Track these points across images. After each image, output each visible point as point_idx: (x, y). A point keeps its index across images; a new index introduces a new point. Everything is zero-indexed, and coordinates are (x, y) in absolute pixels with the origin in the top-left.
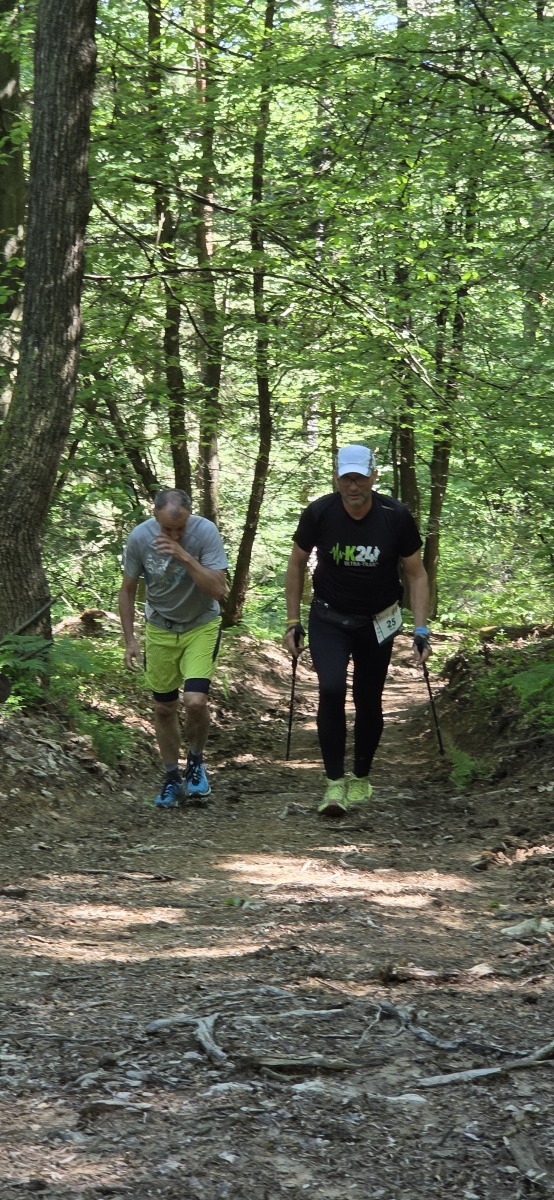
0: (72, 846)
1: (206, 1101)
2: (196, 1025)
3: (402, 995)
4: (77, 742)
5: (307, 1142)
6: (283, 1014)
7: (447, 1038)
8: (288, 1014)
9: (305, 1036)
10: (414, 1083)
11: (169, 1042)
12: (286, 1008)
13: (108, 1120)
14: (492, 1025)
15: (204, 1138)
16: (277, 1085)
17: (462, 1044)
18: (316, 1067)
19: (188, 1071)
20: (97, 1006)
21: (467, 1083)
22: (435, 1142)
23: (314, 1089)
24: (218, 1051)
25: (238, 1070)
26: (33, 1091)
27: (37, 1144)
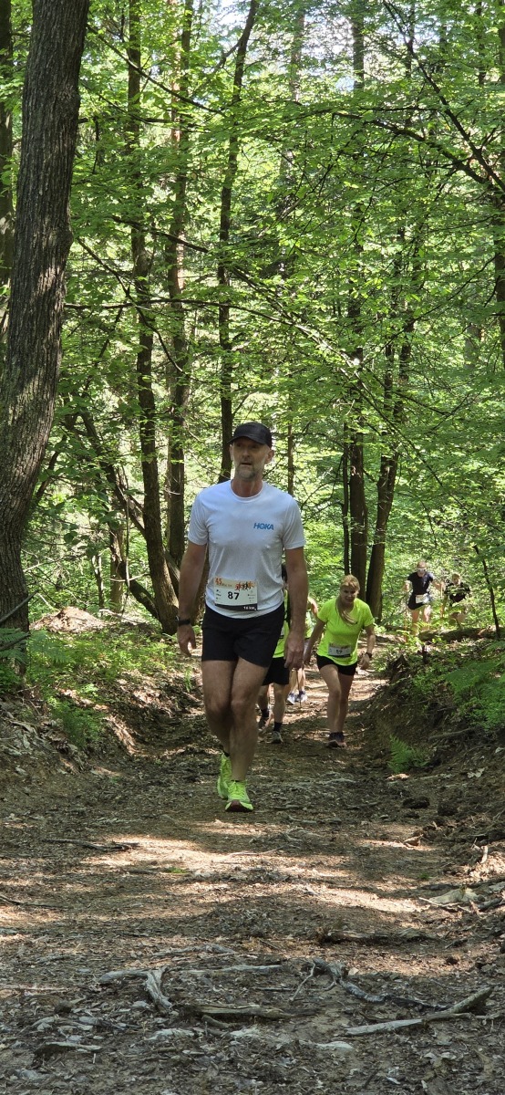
0: (42, 817)
1: (151, 1044)
2: (145, 977)
3: (336, 955)
4: (49, 725)
5: (242, 1082)
6: (226, 969)
7: (374, 993)
8: (230, 969)
9: (245, 989)
10: (343, 1032)
11: (121, 992)
12: (229, 963)
13: (60, 1060)
14: (416, 982)
15: (148, 1078)
16: (217, 1031)
17: (387, 998)
18: (253, 1016)
19: (137, 1018)
20: (56, 959)
21: (391, 1033)
22: (358, 1085)
23: (250, 1035)
24: (165, 1001)
25: (181, 1018)
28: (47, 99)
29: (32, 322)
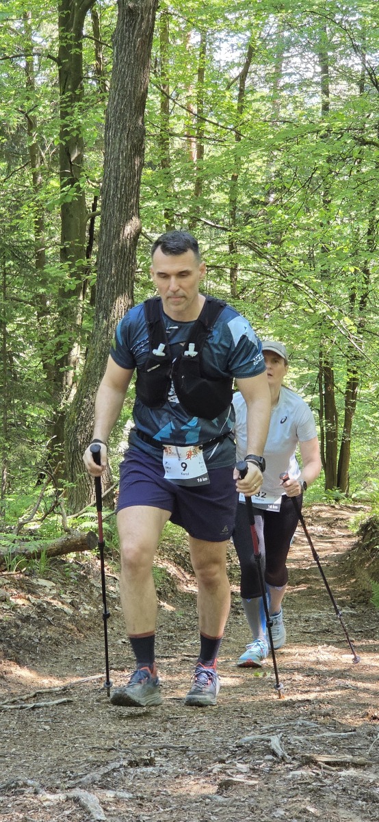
1: (290, 780)
2: (269, 741)
5: (354, 802)
6: (317, 736)
8: (321, 735)
9: (335, 747)
11: (252, 751)
12: (317, 732)
13: (235, 789)
15: (294, 799)
16: (328, 772)
18: (349, 763)
23: (351, 774)
24: (286, 755)
25: (301, 765)
26: (183, 775)
27: (196, 802)
28: (122, 130)
29: (113, 288)
